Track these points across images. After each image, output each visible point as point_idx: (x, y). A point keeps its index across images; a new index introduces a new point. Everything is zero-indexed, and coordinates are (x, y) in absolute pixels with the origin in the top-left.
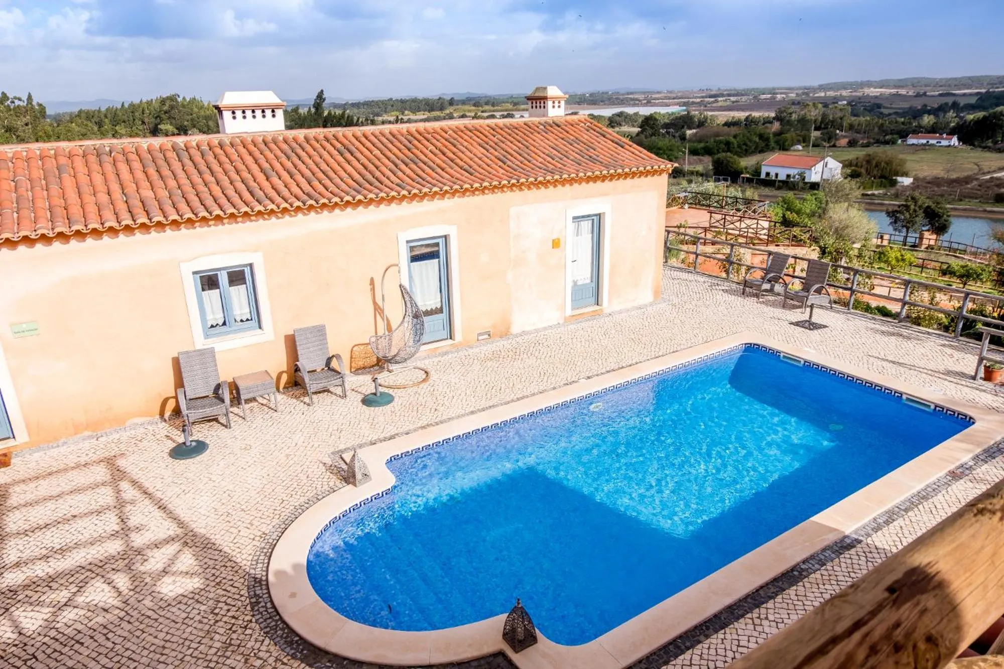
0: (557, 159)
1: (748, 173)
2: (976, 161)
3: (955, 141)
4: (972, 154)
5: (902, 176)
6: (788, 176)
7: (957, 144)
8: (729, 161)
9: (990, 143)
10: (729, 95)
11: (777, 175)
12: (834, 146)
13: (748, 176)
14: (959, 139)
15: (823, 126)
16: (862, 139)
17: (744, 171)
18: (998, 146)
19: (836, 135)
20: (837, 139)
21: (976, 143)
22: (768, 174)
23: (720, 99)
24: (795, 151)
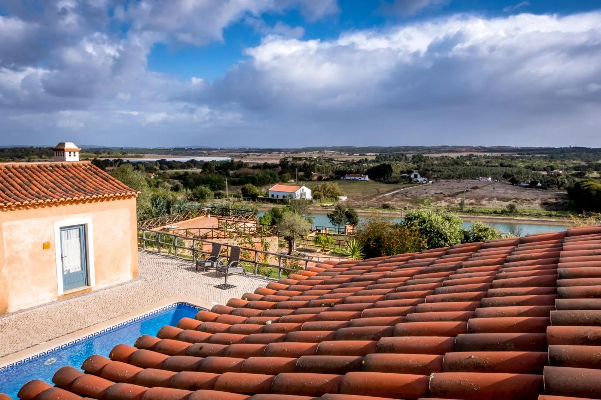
0: (51, 189)
1: (261, 195)
2: (376, 188)
3: (367, 178)
4: (375, 185)
5: (341, 196)
6: (284, 197)
7: (368, 179)
8: (251, 189)
9: (382, 179)
10: (255, 152)
11: (278, 196)
12: (311, 180)
13: (262, 197)
14: (369, 177)
15: (304, 170)
16: (324, 176)
17: (260, 194)
18: (386, 181)
19: (312, 174)
20: (312, 177)
21: (377, 179)
22: (273, 196)
23: (250, 154)
24: (290, 183)
